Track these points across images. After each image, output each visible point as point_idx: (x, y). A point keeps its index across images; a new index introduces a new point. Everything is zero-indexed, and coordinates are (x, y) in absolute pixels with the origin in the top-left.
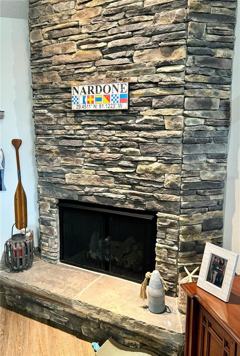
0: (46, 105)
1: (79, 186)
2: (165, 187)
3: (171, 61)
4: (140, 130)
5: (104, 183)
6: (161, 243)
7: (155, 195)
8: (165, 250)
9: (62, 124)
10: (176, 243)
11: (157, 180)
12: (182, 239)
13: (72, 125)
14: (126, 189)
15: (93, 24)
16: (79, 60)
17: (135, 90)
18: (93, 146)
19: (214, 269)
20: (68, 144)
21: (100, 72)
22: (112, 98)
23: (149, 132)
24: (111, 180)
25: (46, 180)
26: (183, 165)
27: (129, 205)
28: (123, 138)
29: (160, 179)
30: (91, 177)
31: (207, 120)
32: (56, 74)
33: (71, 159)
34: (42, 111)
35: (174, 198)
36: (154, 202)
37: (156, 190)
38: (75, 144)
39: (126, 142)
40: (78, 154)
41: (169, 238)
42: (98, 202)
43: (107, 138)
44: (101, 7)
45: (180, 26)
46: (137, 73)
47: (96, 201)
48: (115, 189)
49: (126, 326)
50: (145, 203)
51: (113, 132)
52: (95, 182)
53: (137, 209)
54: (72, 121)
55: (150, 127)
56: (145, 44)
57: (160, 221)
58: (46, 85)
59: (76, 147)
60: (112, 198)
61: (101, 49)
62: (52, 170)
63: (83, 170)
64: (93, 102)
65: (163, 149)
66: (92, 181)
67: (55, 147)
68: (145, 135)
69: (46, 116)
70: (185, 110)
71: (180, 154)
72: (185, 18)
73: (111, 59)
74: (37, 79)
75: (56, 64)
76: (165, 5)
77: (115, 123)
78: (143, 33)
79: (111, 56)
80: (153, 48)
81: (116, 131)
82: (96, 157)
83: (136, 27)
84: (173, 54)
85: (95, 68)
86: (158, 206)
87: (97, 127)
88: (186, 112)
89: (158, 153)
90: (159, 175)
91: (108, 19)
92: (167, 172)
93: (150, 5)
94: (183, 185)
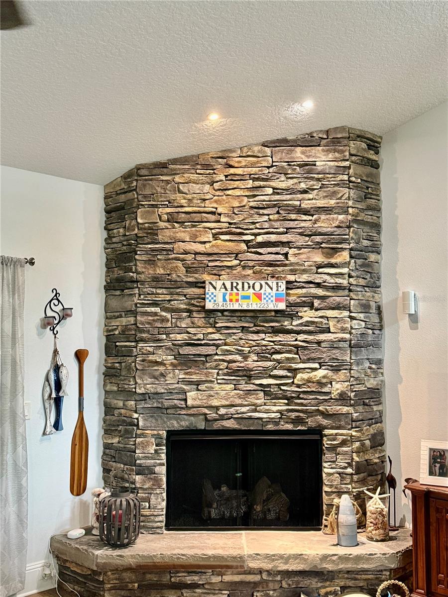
0: (160, 302)
1: (210, 407)
2: (334, 398)
3: (336, 264)
4: (298, 333)
5: (249, 400)
6: (331, 468)
7: (320, 408)
8: (338, 475)
9: (184, 326)
10: (350, 465)
11: (323, 390)
12: (356, 459)
13: (199, 327)
14: (281, 404)
15: (237, 214)
16: (216, 251)
17: (292, 289)
18: (233, 353)
19: (435, 462)
20: (194, 352)
21: (244, 267)
22: (265, 296)
23: (310, 335)
24: (260, 395)
25: (152, 404)
26: (352, 371)
27: (285, 426)
28: (275, 343)
29: (326, 389)
30: (230, 394)
31: (367, 323)
32: (180, 264)
33: (197, 372)
34: (153, 309)
35: (345, 409)
36: (319, 417)
37: (323, 402)
38: (206, 352)
39: (280, 347)
40: (208, 365)
41: (341, 459)
42: (239, 427)
43: (254, 343)
44: (246, 198)
45: (343, 231)
46: (293, 272)
47: (237, 426)
48: (266, 406)
49: (327, 566)
50: (307, 420)
51: (263, 336)
52: (236, 400)
53: (298, 428)
54: (200, 322)
55: (313, 330)
56: (304, 244)
57: (328, 440)
58: (161, 277)
59: (206, 356)
60: (261, 419)
61: (247, 242)
62: (166, 389)
63: (215, 385)
64: (237, 300)
65: (329, 354)
66: (231, 399)
67: (170, 357)
68: (306, 339)
69: (158, 316)
70: (351, 312)
71: (348, 359)
72: (348, 224)
73: (260, 254)
74: (145, 268)
75: (180, 253)
76: (326, 209)
77: (266, 325)
78: (302, 232)
79: (259, 250)
80: (314, 248)
81: (267, 334)
82: (238, 367)
83: (292, 224)
84: (336, 256)
85: (238, 262)
86: (325, 422)
87: (239, 330)
88: (352, 314)
89: (323, 358)
90: (325, 385)
91: (257, 212)
92: (335, 380)
93: (310, 206)
94: (353, 394)
